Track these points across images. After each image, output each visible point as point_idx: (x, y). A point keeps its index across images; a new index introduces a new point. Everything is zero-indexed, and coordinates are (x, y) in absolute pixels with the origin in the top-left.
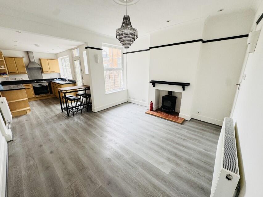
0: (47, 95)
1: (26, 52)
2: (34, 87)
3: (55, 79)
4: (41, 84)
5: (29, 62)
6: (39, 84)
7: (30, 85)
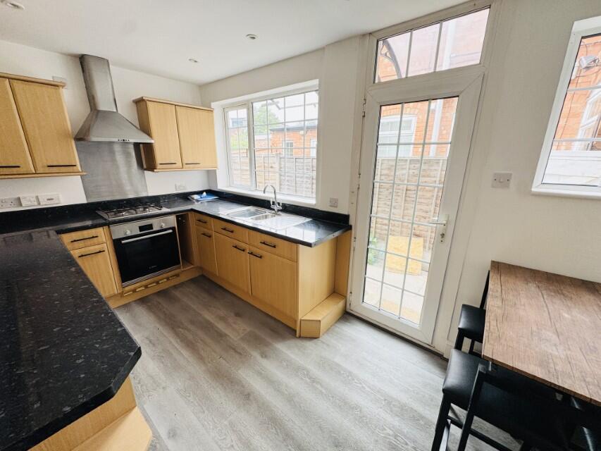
0: (173, 273)
1: (74, 56)
2: (117, 243)
3: (196, 197)
4: (150, 226)
5: (88, 110)
6: (141, 228)
7: (101, 232)
